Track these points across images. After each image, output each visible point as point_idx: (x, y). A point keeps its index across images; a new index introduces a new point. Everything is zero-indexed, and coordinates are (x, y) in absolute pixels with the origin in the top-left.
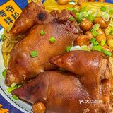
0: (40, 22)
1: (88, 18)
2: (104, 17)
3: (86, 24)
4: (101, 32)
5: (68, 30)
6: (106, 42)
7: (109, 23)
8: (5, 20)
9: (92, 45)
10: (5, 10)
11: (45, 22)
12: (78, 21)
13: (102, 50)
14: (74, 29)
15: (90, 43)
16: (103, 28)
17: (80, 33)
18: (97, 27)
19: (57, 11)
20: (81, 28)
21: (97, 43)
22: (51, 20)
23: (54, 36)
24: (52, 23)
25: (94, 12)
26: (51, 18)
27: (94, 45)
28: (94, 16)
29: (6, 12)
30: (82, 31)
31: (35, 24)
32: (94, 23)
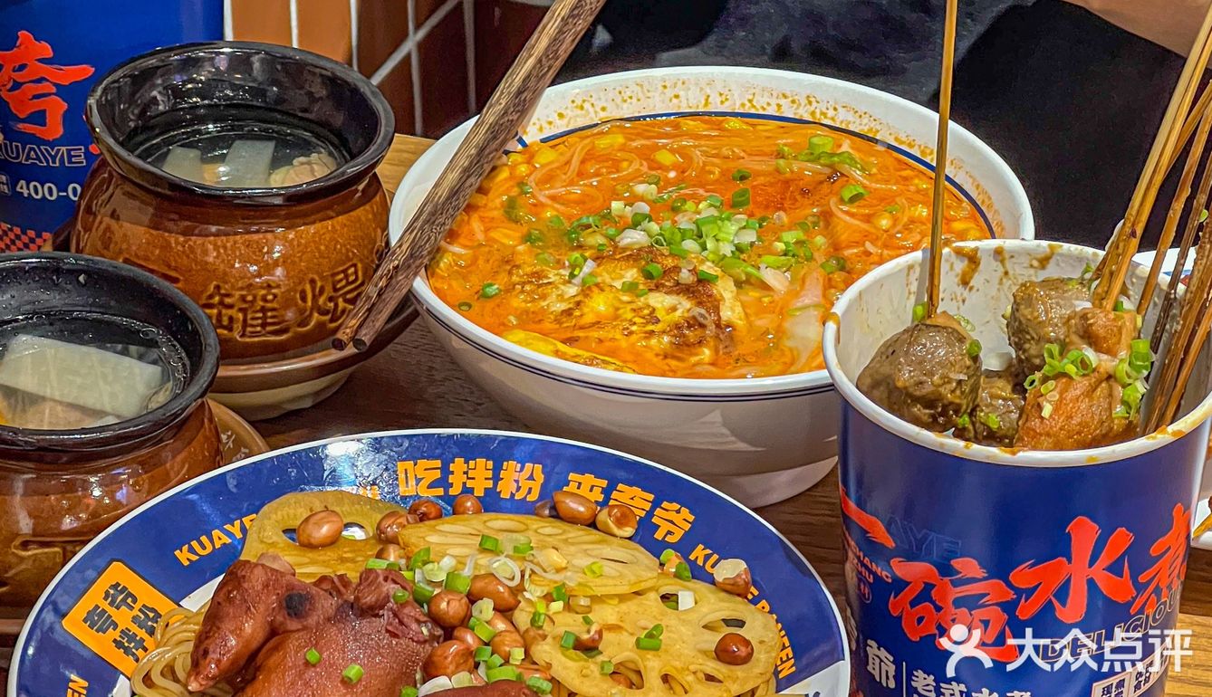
0: (293, 625)
1: (448, 587)
2: (501, 575)
3: (450, 607)
4: (501, 625)
5: (394, 635)
6: (527, 653)
7: (520, 589)
8: (118, 644)
9: (482, 670)
10: (105, 605)
11: (312, 621)
12: (419, 601)
13: (520, 676)
14: (414, 626)
15: (477, 665)
16: (505, 611)
17: (433, 638)
18: (485, 608)
19: (341, 577)
20: (435, 619)
21: (497, 660)
22: (331, 612)
23: (355, 660)
24: (338, 617)
25: (461, 562)
26: (327, 604)
27: (489, 668)
28: (467, 572)
29: (111, 611)
30: (439, 632)
31: (274, 633)
32: (472, 598)
